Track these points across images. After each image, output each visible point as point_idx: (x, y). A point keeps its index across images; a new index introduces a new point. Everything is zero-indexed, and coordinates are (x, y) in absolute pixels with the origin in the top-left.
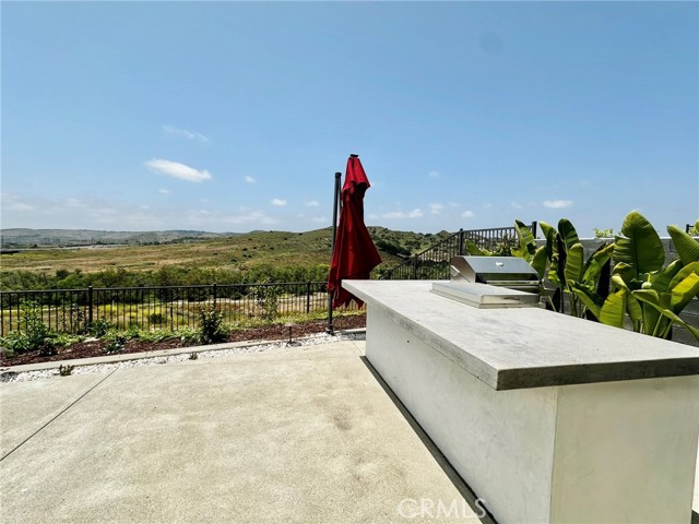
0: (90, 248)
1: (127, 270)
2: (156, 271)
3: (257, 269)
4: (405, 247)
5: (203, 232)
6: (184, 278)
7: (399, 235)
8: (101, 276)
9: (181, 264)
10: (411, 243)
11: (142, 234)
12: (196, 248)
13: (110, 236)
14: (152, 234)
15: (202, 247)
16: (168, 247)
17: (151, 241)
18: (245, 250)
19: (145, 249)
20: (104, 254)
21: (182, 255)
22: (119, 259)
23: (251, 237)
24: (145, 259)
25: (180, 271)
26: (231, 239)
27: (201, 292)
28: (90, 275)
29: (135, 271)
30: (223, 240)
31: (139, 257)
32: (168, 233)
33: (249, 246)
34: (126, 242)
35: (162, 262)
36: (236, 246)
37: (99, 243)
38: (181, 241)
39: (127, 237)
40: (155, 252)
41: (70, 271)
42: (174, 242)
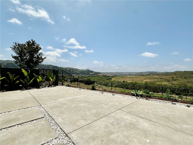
0: (128, 76)
1: (137, 82)
2: (143, 83)
3: (179, 85)
5: (157, 72)
6: (152, 85)
8: (131, 83)
9: (150, 81)
11: (139, 73)
12: (155, 77)
13: (132, 73)
14: (142, 73)
15: (157, 77)
16: (146, 76)
18: (173, 78)
19: (140, 77)
20: (131, 77)
21: (151, 79)
22: (134, 79)
23: (176, 73)
24: (140, 79)
25: (150, 83)
26: (167, 74)
27: (157, 90)
28: (129, 82)
29: (138, 82)
30: (164, 74)
31: (139, 79)
32: (145, 73)
33: (175, 77)
34: (136, 75)
35: (145, 80)
36: (169, 76)
37: (130, 75)
38: (150, 74)
39: (136, 73)
40: (143, 78)
41: (125, 81)
42: (148, 75)
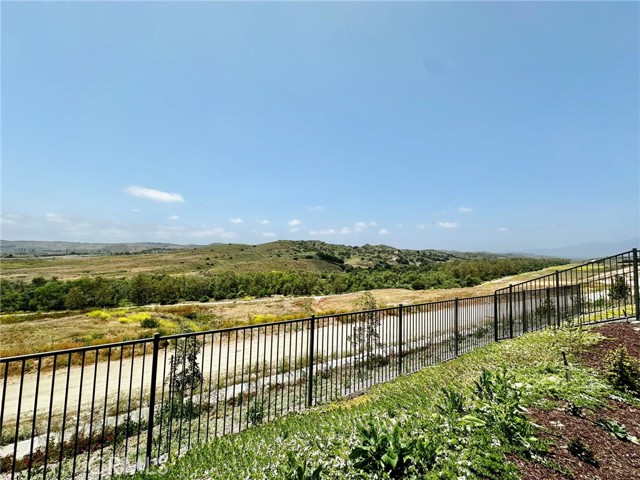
0: (64, 257)
1: (103, 277)
2: (129, 278)
3: (222, 275)
4: (339, 257)
5: (169, 244)
6: (158, 284)
7: (334, 247)
8: (78, 283)
9: (152, 271)
10: (343, 254)
11: (114, 246)
12: (164, 258)
13: (83, 247)
14: (123, 245)
15: (170, 257)
16: (139, 256)
17: (123, 252)
18: (208, 259)
19: (118, 258)
20: (79, 263)
21: (154, 263)
22: (93, 267)
23: (213, 248)
24: (118, 267)
25: (153, 278)
26: (195, 250)
27: (173, 296)
28: (69, 282)
29: (109, 278)
30: (189, 250)
31: (112, 265)
32: (136, 245)
33: (211, 256)
34: (99, 252)
35: (136, 270)
36: (200, 256)
37: (73, 253)
38: (150, 251)
39: (100, 248)
40: (126, 261)
41: (46, 278)
42: (144, 252)
